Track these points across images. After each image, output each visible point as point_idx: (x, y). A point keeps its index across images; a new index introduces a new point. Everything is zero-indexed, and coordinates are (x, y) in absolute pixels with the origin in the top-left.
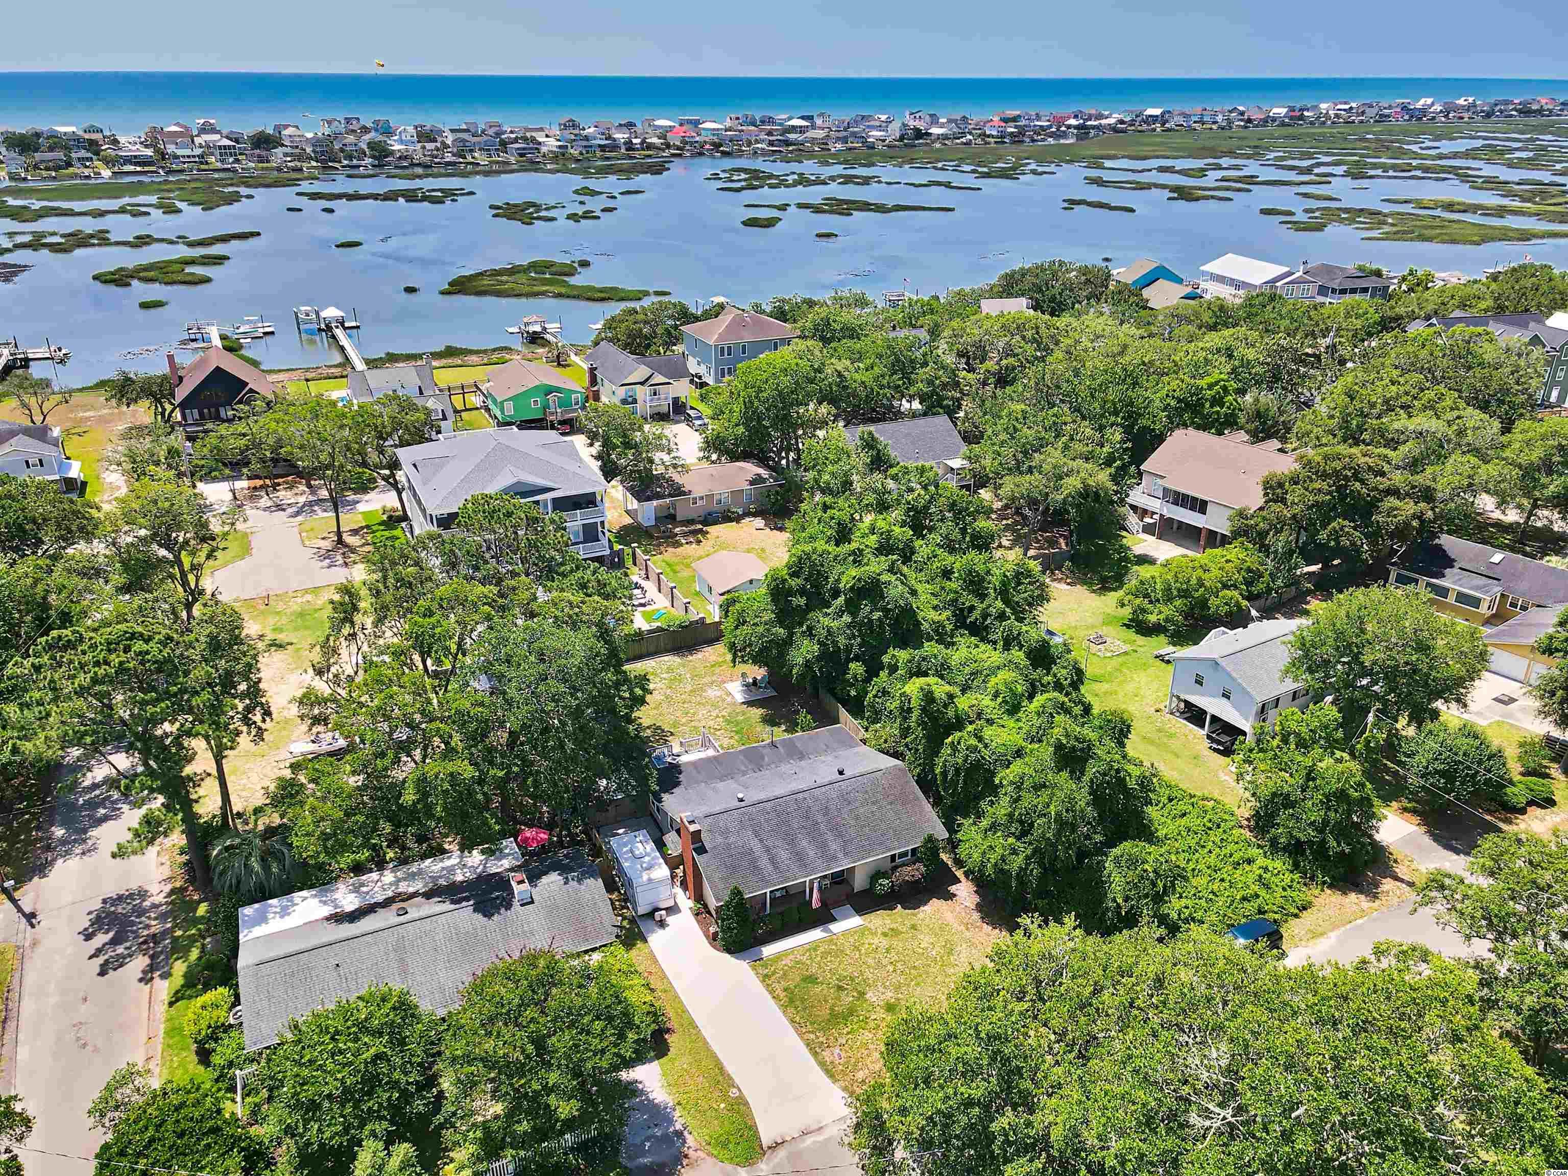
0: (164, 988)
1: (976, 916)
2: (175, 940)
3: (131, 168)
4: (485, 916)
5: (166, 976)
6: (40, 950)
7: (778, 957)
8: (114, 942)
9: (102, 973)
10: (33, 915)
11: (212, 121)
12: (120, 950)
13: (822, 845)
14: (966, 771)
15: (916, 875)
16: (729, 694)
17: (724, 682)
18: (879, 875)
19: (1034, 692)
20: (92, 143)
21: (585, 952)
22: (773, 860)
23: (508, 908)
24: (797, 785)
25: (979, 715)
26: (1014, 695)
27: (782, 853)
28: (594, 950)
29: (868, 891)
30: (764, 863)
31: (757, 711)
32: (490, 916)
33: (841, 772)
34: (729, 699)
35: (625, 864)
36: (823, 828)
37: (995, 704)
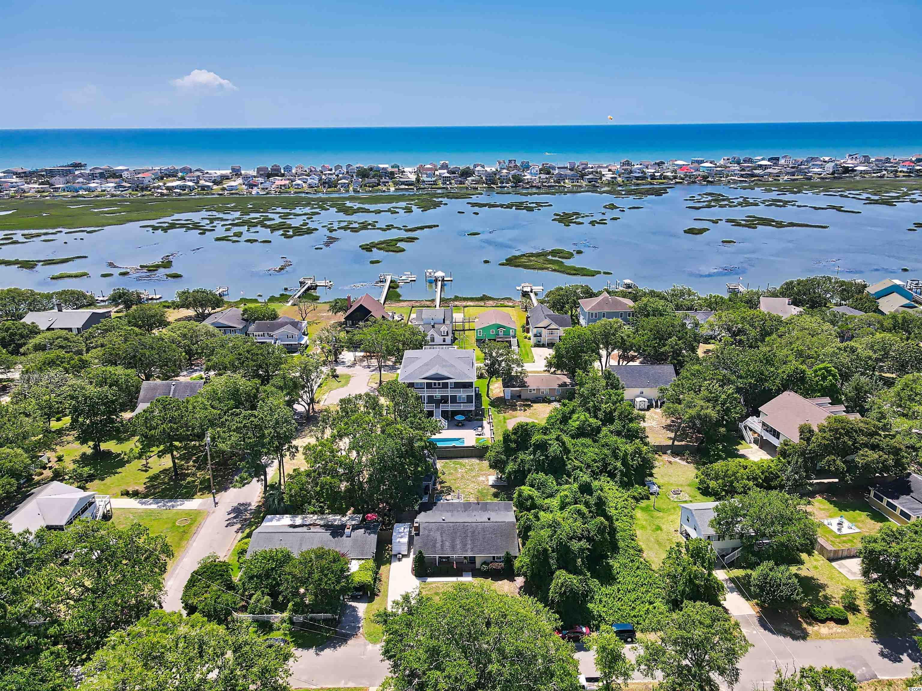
0: (240, 535)
1: (518, 590)
2: (251, 522)
3: (403, 187)
4: (332, 537)
5: (243, 532)
6: (214, 514)
7: (431, 583)
8: (235, 518)
9: (226, 527)
10: (217, 503)
11: (447, 162)
12: (235, 521)
13: (464, 545)
14: (525, 528)
15: (499, 567)
16: (488, 480)
17: (489, 475)
18: (485, 563)
19: (576, 503)
20: (392, 173)
21: (360, 559)
22: (442, 546)
23: (341, 537)
24: (469, 520)
25: (548, 508)
26: (562, 502)
27: (447, 544)
28: (363, 559)
29: (480, 569)
30: (438, 545)
31: (494, 490)
32: (334, 537)
33: (489, 519)
34: (486, 483)
35: (394, 534)
36: (468, 538)
37: (556, 505)
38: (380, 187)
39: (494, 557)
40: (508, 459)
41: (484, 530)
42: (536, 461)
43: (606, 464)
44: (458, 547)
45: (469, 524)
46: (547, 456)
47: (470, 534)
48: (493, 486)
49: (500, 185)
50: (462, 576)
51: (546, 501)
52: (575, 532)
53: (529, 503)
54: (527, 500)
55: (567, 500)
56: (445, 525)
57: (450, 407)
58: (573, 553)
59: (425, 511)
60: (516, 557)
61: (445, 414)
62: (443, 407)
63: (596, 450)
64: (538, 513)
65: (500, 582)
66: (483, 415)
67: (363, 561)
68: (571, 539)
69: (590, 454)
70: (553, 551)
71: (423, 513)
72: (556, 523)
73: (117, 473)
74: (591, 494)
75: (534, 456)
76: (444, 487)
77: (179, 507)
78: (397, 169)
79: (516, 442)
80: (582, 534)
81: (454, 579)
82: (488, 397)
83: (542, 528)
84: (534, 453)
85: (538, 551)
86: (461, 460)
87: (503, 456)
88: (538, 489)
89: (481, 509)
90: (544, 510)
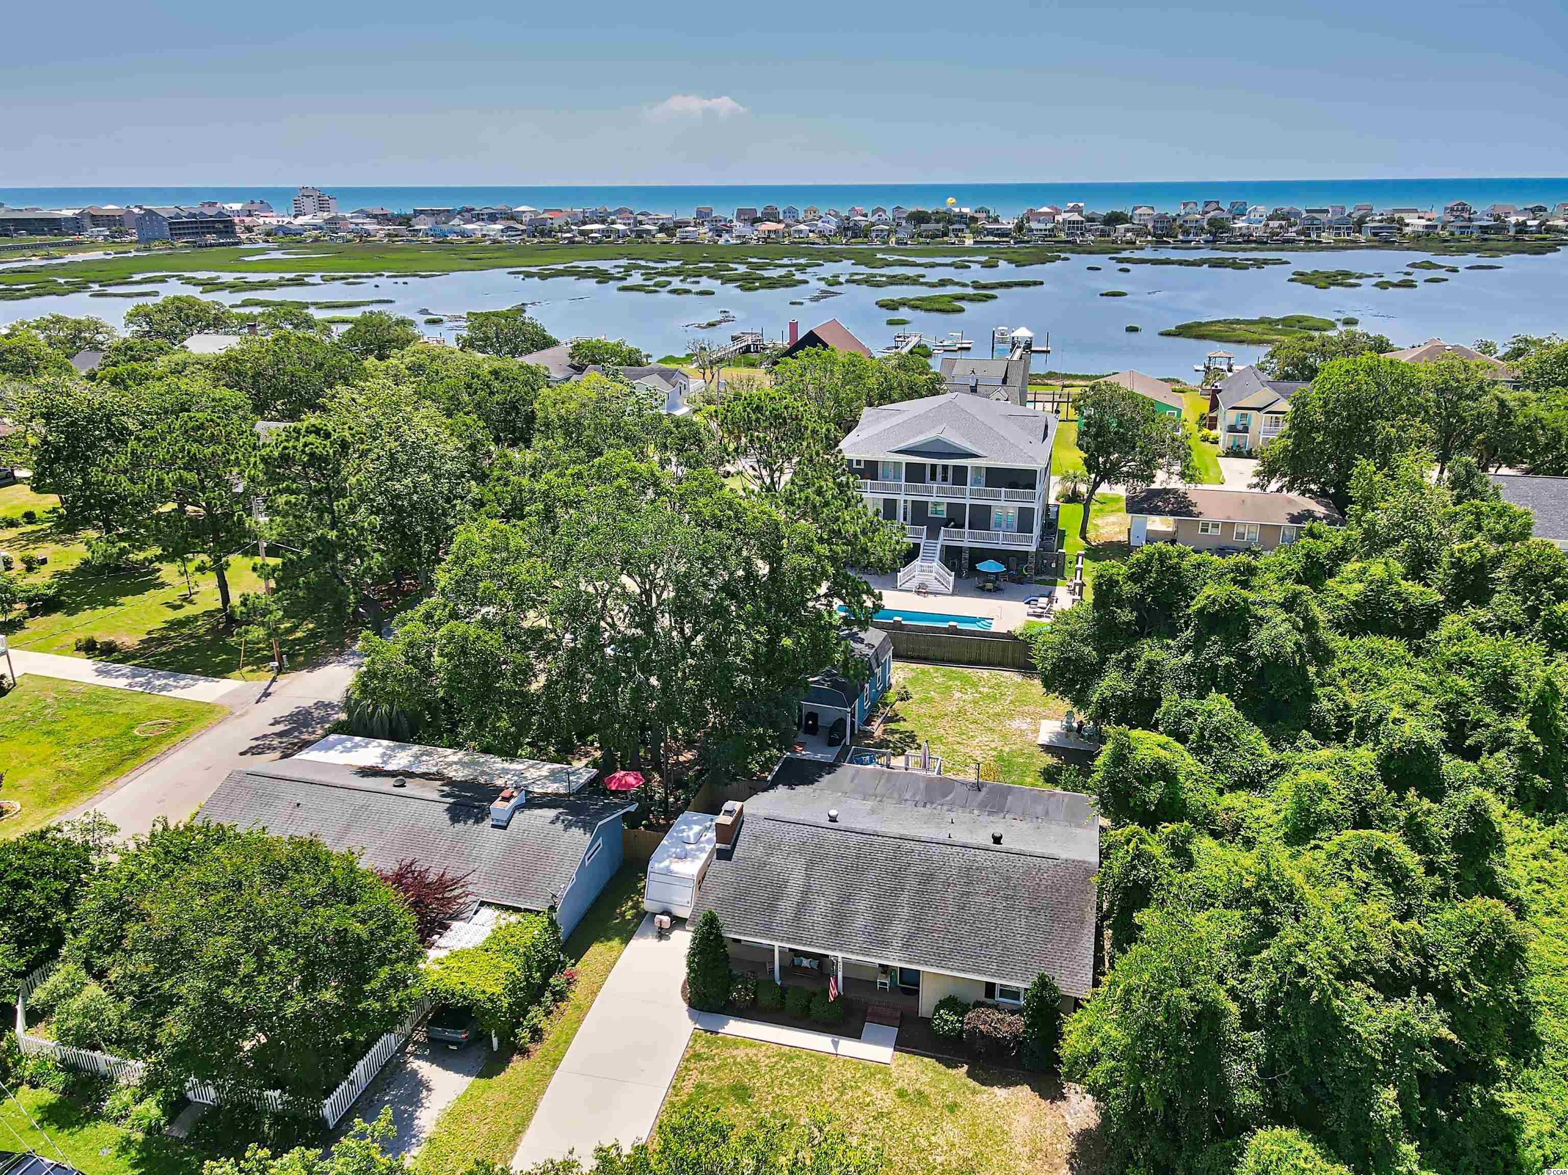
1: (1066, 1146)
3: (990, 238)
4: (451, 819)
6: (238, 721)
7: (736, 1042)
8: (281, 734)
9: (242, 754)
11: (1081, 204)
13: (883, 920)
14: (1126, 891)
15: (1004, 1032)
16: (1037, 731)
17: (1045, 717)
18: (950, 1003)
19: (1362, 821)
20: (974, 219)
21: (507, 908)
22: (802, 907)
23: (477, 822)
24: (926, 832)
25: (1237, 828)
26: (1303, 810)
27: (821, 905)
28: (517, 910)
29: (929, 1021)
30: (787, 906)
31: (1049, 760)
32: (455, 819)
33: (997, 840)
34: (1030, 737)
35: (664, 842)
36: (905, 897)
37: (1275, 820)
38: (946, 239)
39: (990, 988)
40: (1103, 661)
41: (969, 874)
42: (1202, 669)
43: (1463, 723)
44: (859, 922)
45: (918, 847)
46: (1244, 658)
47: (912, 883)
48: (1048, 748)
49: (1180, 237)
50: (856, 1035)
51: (1228, 799)
52: (1363, 947)
53: (1155, 792)
54: (1147, 780)
55: (1325, 805)
56: (832, 835)
57: (967, 539)
58: (1356, 1051)
59: (791, 785)
60: (1077, 1004)
61: (951, 557)
62: (946, 538)
63: (1423, 676)
64: (1188, 838)
65: (1000, 1093)
66: (1059, 573)
67: (514, 918)
68: (1346, 974)
69: (1399, 684)
70: (1249, 1021)
71: (782, 790)
72: (1274, 888)
73: (115, 604)
74: (1437, 795)
75: (1197, 654)
76: (893, 732)
77: (176, 693)
78: (985, 215)
79: (1136, 603)
80: (1392, 962)
81: (820, 1042)
82: (1084, 538)
83: (1202, 906)
84: (1197, 645)
85: (1172, 1012)
86: (968, 671)
87: (1087, 650)
88: (1201, 750)
89: (982, 806)
90: (1215, 835)
